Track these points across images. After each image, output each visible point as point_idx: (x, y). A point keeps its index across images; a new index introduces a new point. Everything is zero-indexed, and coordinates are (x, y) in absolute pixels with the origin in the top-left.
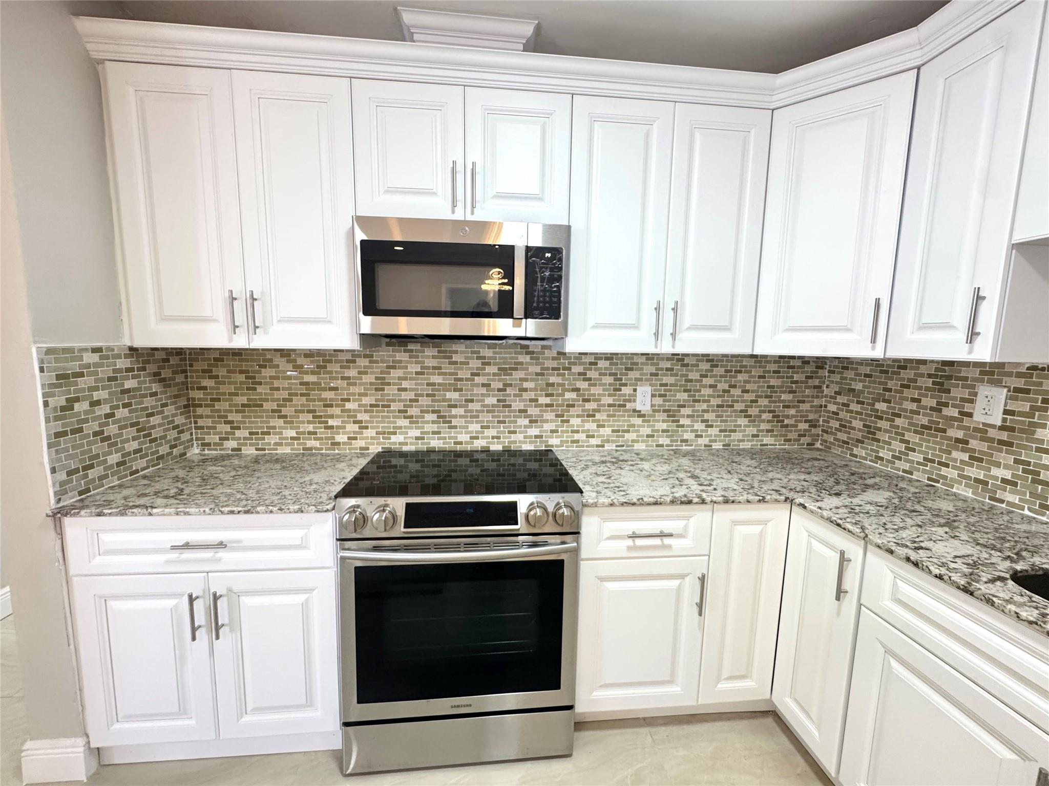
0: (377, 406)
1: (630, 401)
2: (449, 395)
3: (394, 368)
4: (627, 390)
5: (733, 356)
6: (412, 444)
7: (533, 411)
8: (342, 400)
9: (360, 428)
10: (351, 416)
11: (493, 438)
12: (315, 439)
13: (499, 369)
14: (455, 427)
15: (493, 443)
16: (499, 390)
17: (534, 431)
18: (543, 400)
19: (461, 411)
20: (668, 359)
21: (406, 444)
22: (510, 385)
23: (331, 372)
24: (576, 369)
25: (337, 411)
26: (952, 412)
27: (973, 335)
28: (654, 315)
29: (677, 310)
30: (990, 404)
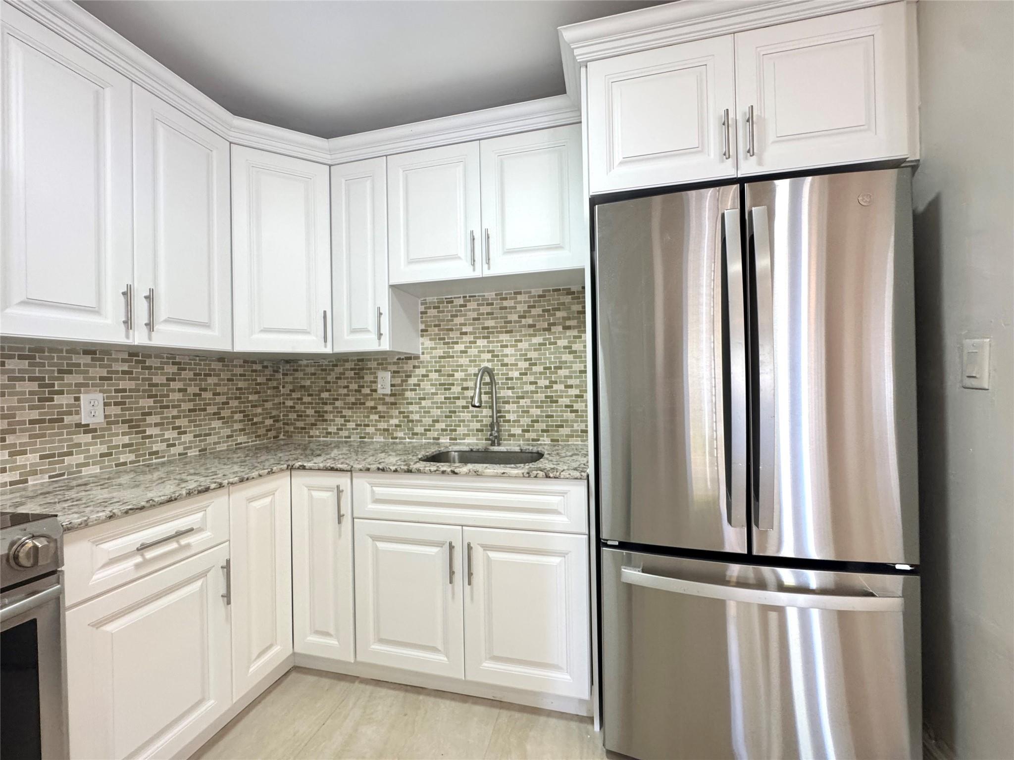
1: (69, 413)
4: (63, 400)
26: (366, 391)
27: (380, 335)
28: (122, 299)
29: (150, 298)
30: (384, 382)
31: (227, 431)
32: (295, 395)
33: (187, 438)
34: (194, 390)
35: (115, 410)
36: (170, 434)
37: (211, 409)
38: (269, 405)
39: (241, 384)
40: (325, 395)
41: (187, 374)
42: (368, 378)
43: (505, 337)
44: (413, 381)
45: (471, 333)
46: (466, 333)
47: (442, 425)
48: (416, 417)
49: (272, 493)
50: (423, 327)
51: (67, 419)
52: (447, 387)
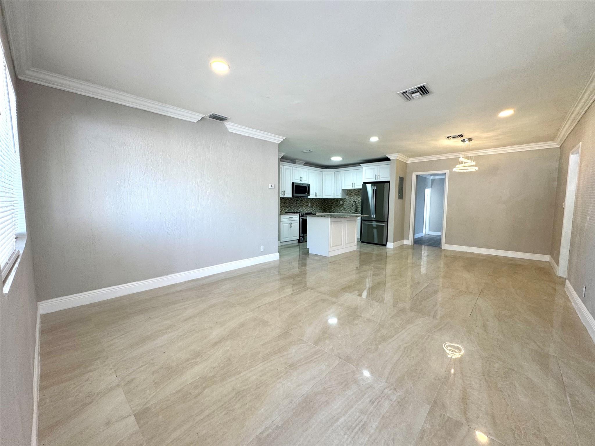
3: (290, 200)
4: (308, 203)
17: (299, 209)
18: (300, 205)
24: (303, 200)
26: (338, 204)
27: (340, 196)
29: (317, 193)
30: (341, 203)
31: (319, 209)
32: (327, 204)
33: (316, 209)
34: (316, 203)
35: (311, 205)
37: (318, 206)
39: (321, 202)
40: (332, 204)
42: (339, 202)
43: (359, 196)
44: (345, 202)
46: (353, 195)
47: (349, 209)
48: (345, 208)
50: (347, 194)
51: (308, 206)
52: (350, 203)
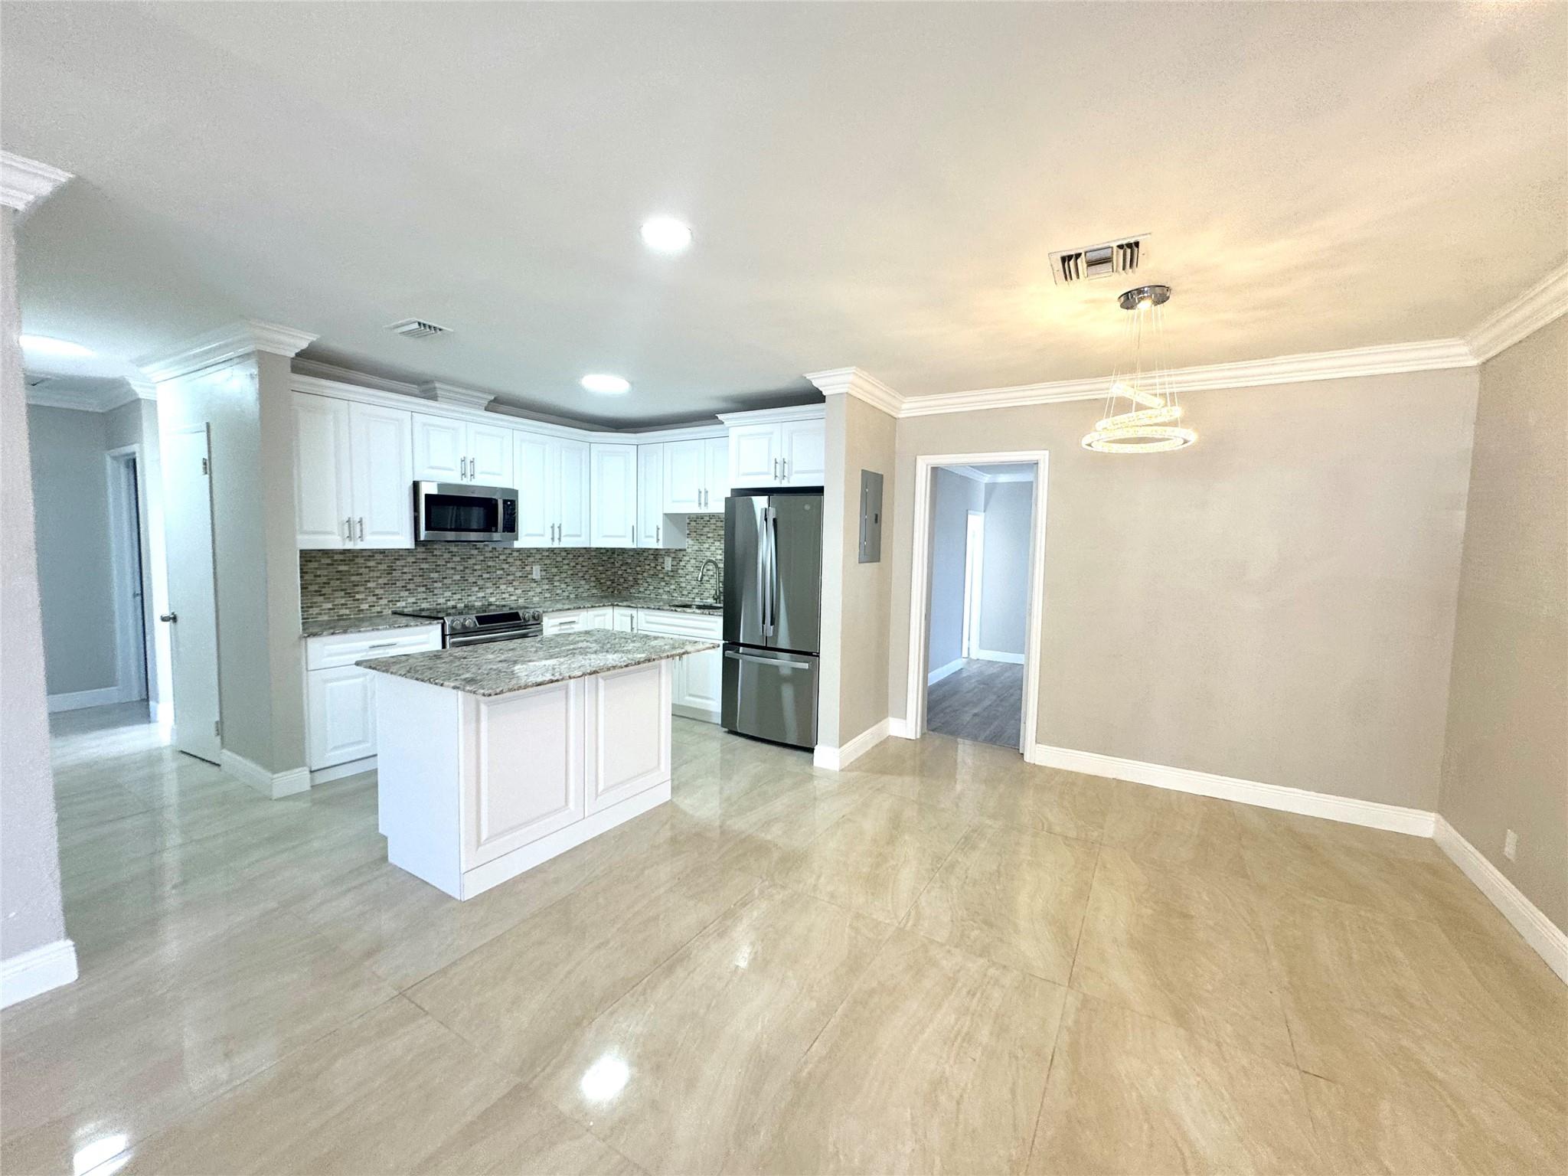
0: (388, 584)
1: (529, 574)
2: (432, 575)
3: (398, 559)
4: (528, 568)
5: (577, 548)
6: (410, 607)
7: (480, 582)
8: (365, 581)
9: (378, 599)
10: (371, 591)
11: (459, 599)
12: (346, 608)
13: (461, 558)
14: (436, 595)
15: (459, 603)
16: (461, 571)
17: (481, 594)
18: (486, 576)
19: (440, 585)
20: (547, 551)
21: (406, 607)
22: (467, 568)
23: (357, 563)
24: (502, 557)
25: (362, 589)
26: (659, 568)
27: (658, 540)
28: (551, 530)
29: (559, 527)
30: (668, 564)
31: (587, 587)
32: (623, 568)
33: (569, 588)
34: (572, 564)
35: (544, 573)
36: (564, 586)
37: (581, 574)
38: (609, 573)
39: (594, 561)
40: (638, 569)
41: (571, 556)
42: (660, 560)
44: (682, 563)
45: (713, 538)
46: (709, 538)
47: (696, 591)
48: (683, 585)
49: (604, 615)
50: (688, 532)
51: (530, 576)
